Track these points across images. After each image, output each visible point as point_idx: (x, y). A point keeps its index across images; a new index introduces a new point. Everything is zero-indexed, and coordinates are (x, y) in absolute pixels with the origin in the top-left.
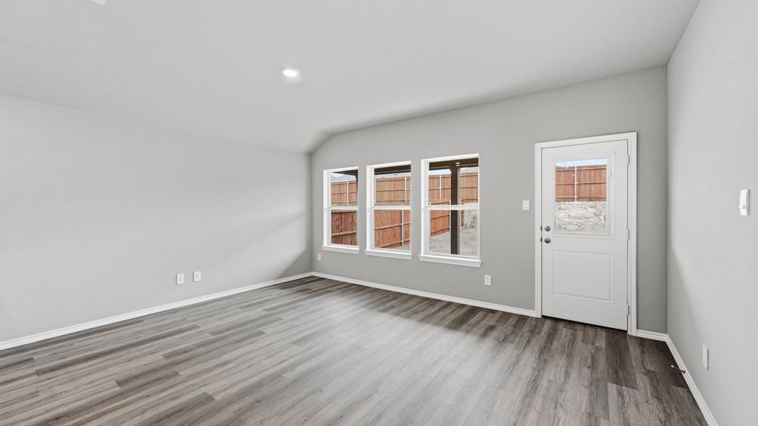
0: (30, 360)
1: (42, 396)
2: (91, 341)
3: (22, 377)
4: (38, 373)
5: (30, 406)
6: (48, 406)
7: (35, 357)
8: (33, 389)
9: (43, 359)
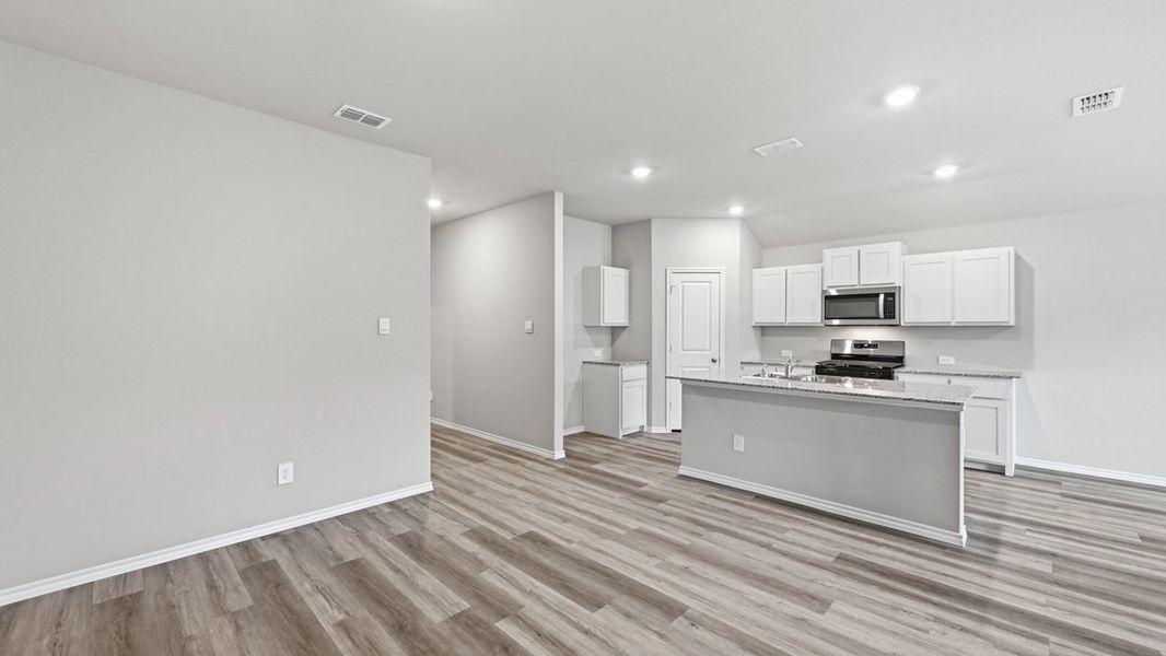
0: (1059, 483)
1: (1059, 511)
2: (1128, 493)
3: (1049, 492)
4: (1062, 495)
5: (1048, 512)
6: (1063, 519)
7: (1064, 483)
8: (1054, 503)
9: (1070, 487)
